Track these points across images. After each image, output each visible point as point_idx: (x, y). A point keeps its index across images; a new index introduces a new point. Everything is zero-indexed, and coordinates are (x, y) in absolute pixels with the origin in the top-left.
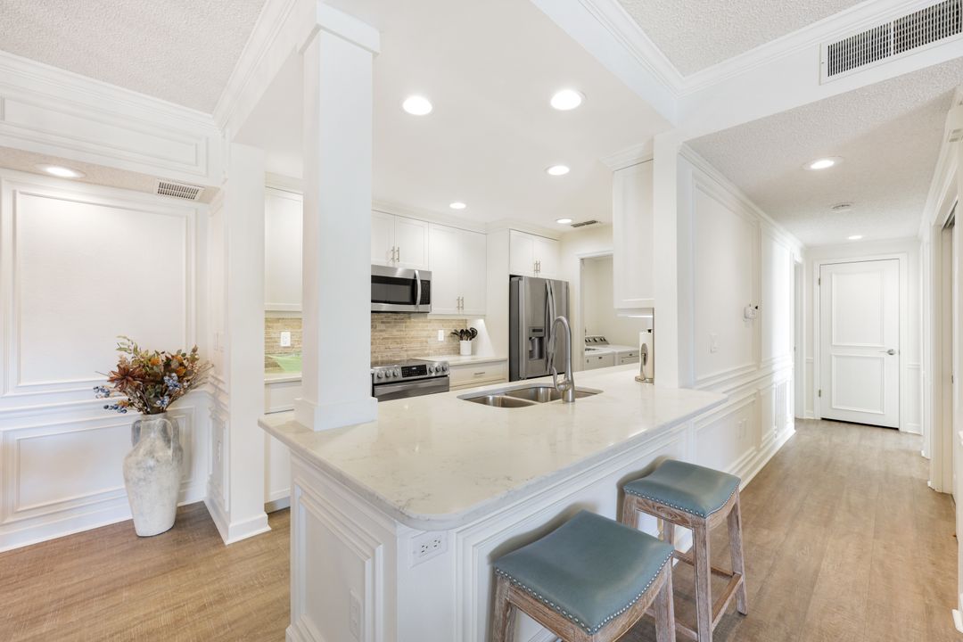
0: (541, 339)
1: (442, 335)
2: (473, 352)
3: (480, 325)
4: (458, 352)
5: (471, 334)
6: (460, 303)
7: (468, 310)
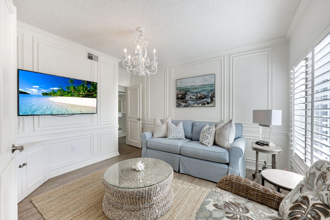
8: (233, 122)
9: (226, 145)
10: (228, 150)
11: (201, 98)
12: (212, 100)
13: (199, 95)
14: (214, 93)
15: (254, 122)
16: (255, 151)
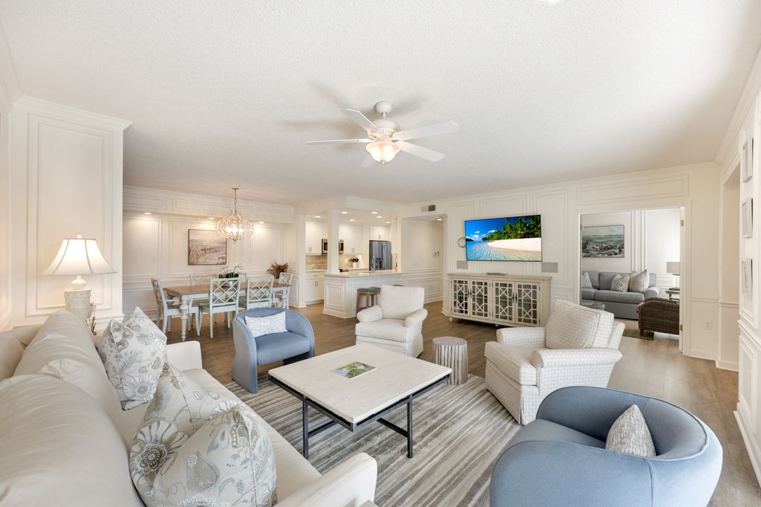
0: (380, 262)
1: (346, 261)
2: (357, 266)
3: (360, 257)
4: (352, 266)
5: (357, 260)
6: (353, 250)
7: (356, 252)
8: (648, 273)
9: (642, 289)
10: (644, 293)
11: (606, 248)
12: (620, 251)
13: (604, 245)
14: (623, 244)
15: (668, 272)
16: (668, 294)
